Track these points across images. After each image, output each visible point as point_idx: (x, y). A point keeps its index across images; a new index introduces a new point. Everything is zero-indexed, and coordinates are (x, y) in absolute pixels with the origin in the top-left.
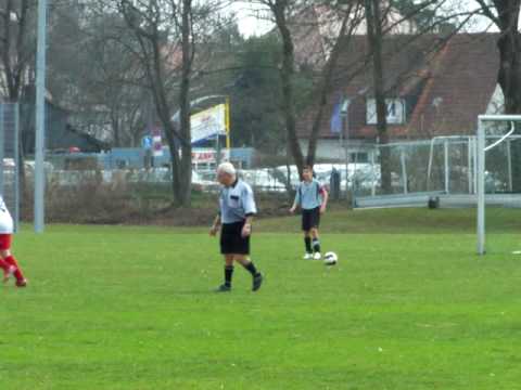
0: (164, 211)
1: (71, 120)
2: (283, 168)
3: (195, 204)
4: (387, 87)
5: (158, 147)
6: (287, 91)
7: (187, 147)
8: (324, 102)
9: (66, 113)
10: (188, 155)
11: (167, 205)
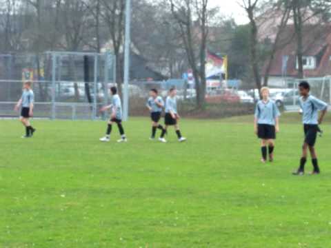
0: (191, 111)
1: (148, 65)
2: (252, 91)
3: (207, 108)
4: (304, 50)
5: (190, 79)
6: (253, 52)
7: (204, 79)
8: (272, 57)
9: (146, 61)
10: (204, 83)
11: (193, 108)
